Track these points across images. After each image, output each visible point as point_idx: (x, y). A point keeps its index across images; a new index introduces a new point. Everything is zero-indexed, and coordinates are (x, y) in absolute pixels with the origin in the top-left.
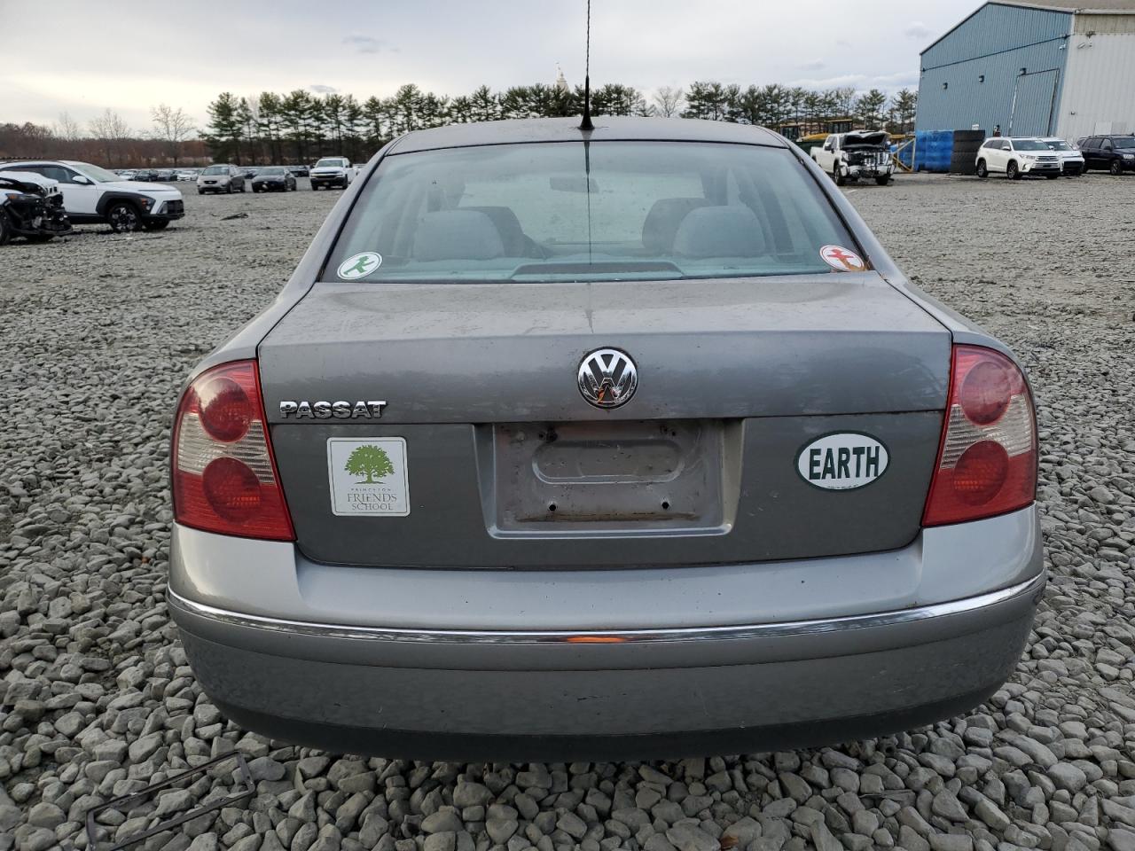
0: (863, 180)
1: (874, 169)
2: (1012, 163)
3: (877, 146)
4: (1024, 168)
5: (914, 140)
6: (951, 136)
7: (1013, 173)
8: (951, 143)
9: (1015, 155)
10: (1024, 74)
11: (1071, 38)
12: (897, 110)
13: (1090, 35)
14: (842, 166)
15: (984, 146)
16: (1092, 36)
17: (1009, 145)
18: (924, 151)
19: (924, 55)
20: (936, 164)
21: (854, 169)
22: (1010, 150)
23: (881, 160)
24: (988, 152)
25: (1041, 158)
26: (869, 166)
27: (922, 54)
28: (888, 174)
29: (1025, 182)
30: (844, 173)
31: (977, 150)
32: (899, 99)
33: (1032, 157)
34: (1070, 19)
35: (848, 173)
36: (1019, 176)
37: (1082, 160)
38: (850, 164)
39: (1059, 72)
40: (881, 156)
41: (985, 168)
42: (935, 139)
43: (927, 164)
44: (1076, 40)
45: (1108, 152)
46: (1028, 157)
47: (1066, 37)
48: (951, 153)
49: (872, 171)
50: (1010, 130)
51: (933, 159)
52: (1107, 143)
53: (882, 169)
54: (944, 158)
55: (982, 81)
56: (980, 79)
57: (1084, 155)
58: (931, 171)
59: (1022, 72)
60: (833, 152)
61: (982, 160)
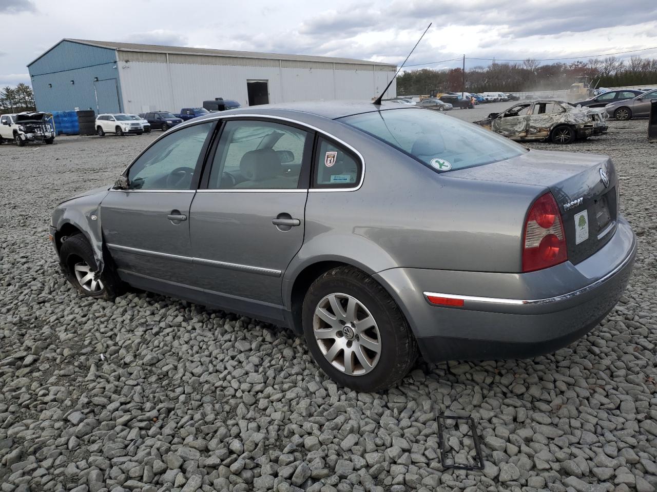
0: (37, 141)
1: (43, 134)
2: (118, 127)
3: (39, 121)
4: (125, 130)
5: (52, 117)
6: (76, 114)
7: (119, 133)
8: (77, 118)
9: (118, 123)
10: (97, 80)
11: (118, 62)
12: (6, 99)
13: (127, 61)
14: (21, 134)
15: (98, 119)
16: (128, 62)
17: (113, 118)
18: (60, 123)
19: (30, 67)
20: (69, 130)
21: (29, 135)
22: (114, 121)
23: (46, 129)
24: (101, 122)
25: (133, 124)
26: (39, 133)
27: (28, 66)
28: (53, 137)
29: (127, 137)
30: (23, 138)
31: (94, 122)
32: (5, 92)
33: (128, 124)
34: (115, 53)
35: (26, 138)
36: (123, 134)
37: (149, 124)
38: (26, 132)
39: (116, 80)
40: (45, 127)
41: (102, 131)
42: (65, 116)
43: (64, 130)
44: (121, 64)
45: (158, 120)
46: (125, 124)
47: (115, 62)
48: (77, 124)
49: (42, 136)
50: (98, 110)
51: (67, 127)
52: (156, 116)
53: (48, 134)
54: (73, 127)
55: (73, 83)
56: (72, 83)
57: (149, 122)
58: (68, 134)
59: (96, 80)
60: (10, 126)
61: (99, 127)
